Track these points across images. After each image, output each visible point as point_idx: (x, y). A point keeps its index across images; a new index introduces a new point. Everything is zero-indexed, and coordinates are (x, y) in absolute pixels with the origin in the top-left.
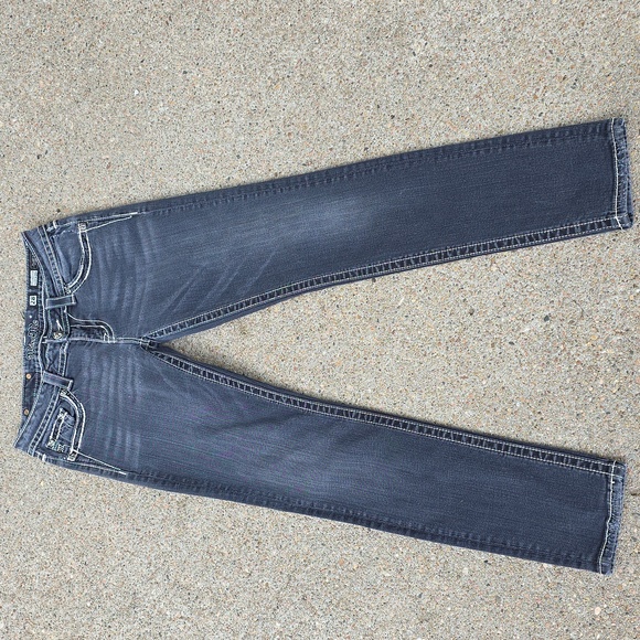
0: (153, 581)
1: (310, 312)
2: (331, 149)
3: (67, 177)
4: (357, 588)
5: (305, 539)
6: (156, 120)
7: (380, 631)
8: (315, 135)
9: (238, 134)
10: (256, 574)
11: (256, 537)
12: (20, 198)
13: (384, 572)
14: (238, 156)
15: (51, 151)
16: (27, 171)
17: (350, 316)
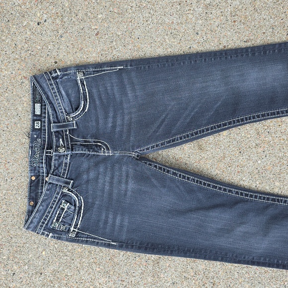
1: (249, 136)
2: (264, 33)
3: (63, 39)
6: (135, 6)
8: (253, 24)
9: (197, 19)
12: (23, 52)
14: (197, 33)
15: (50, 21)
16: (29, 33)
17: (277, 139)
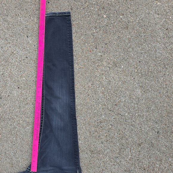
0: (120, 163)
4: (110, 87)
5: (97, 106)
7: (122, 79)
10: (111, 123)
11: (99, 123)
13: (104, 79)
17: (29, 95)
